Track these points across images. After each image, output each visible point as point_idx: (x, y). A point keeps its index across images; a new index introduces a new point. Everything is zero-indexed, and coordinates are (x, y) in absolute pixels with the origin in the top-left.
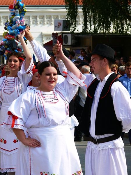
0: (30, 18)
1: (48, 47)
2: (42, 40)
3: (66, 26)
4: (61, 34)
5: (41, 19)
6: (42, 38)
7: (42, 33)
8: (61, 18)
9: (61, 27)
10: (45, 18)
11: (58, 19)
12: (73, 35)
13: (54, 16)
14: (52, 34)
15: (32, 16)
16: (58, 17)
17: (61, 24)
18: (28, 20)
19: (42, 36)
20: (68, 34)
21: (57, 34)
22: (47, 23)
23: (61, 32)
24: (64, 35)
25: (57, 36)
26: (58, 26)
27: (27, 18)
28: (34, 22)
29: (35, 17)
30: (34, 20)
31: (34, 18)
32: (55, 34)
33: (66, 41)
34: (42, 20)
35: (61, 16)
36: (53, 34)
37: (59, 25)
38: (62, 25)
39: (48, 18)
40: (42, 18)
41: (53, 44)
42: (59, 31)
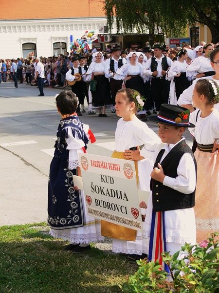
1: (95, 43)
3: (106, 29)
4: (103, 35)
9: (103, 30)
11: (99, 25)
12: (110, 35)
13: (97, 23)
20: (107, 35)
21: (101, 35)
24: (105, 35)
29: (85, 25)
33: (107, 39)
35: (101, 23)
36: (98, 35)
41: (98, 41)
42: (102, 33)
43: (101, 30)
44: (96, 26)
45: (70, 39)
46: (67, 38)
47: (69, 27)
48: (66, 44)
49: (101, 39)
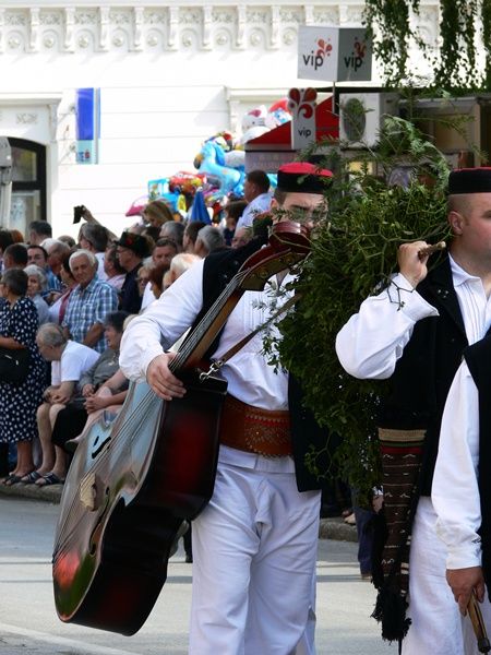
0: (169, 20)
1: (269, 155)
2: (229, 121)
3: (357, 55)
4: (331, 94)
5: (223, 24)
6: (229, 112)
7: (226, 89)
8: (317, 16)
9: (332, 61)
10: (242, 18)
11: (304, 20)
12: (388, 102)
13: (283, 7)
14: (286, 93)
15: (181, 8)
16: (304, 13)
17: (329, 48)
18: (160, 26)
19: (228, 102)
20: (365, 95)
21: (312, 93)
22: (253, 43)
23: (329, 84)
24: (344, 98)
25: (311, 104)
26: (319, 57)
27: (155, 18)
28: (190, 39)
29: (194, 12)
30: (190, 25)
31: (189, 17)
32: (302, 95)
33: (357, 128)
34: (230, 26)
35: (316, 7)
36: (294, 93)
37: (320, 52)
38: (335, 53)
39: (256, 17)
40: (228, 19)
41: (295, 140)
42: (323, 81)
43: (313, 61)
44: (278, 25)
45: (71, 121)
46: (50, 105)
47: (72, 27)
48: (40, 151)
49: (311, 124)
